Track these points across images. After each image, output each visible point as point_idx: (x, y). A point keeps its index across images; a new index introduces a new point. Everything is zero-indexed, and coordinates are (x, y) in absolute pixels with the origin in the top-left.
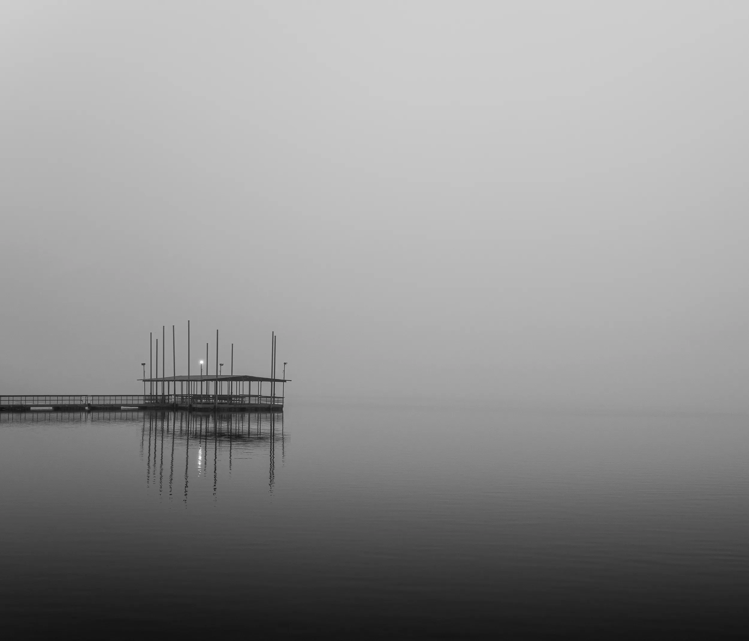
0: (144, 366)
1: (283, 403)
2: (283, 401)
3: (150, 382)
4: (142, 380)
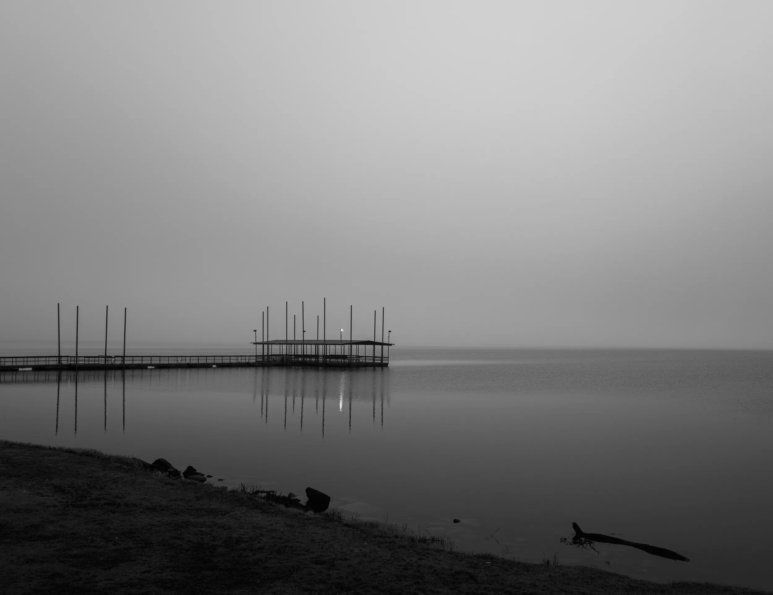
1: (388, 361)
2: (388, 360)
3: (262, 345)
4: (254, 344)
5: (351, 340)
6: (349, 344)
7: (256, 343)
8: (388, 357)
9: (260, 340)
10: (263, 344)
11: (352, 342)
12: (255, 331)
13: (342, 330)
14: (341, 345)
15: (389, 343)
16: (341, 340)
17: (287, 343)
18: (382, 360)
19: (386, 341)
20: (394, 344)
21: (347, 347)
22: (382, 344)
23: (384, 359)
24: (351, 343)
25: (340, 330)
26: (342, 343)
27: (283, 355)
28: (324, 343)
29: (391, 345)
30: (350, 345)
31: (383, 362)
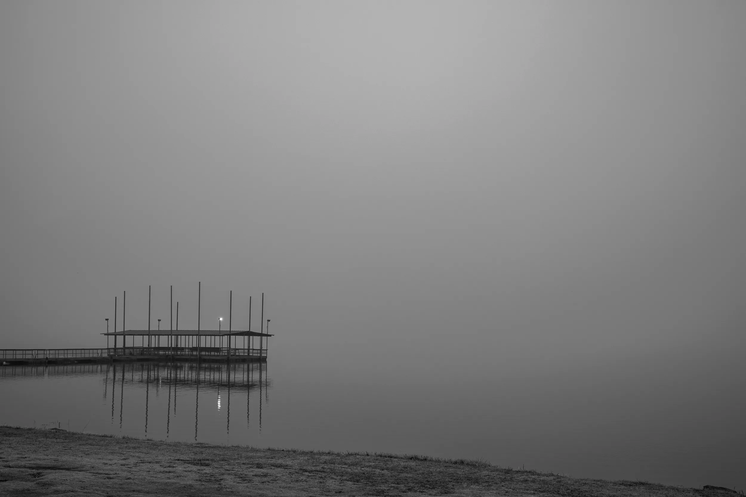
0: (108, 321)
1: (267, 355)
2: (267, 353)
3: (114, 336)
4: (105, 334)
5: (230, 331)
6: (227, 335)
7: (108, 334)
8: (267, 350)
9: (112, 330)
10: (115, 334)
11: (232, 333)
12: (107, 320)
13: (221, 319)
14: (220, 336)
15: (267, 333)
16: (220, 331)
17: (149, 333)
18: (261, 353)
19: (265, 332)
20: (274, 335)
21: (225, 338)
22: (261, 335)
23: (263, 351)
24: (230, 334)
25: (219, 319)
26: (220, 334)
27: (143, 348)
28: (198, 334)
29: (270, 336)
30: (229, 336)
31: (263, 355)
